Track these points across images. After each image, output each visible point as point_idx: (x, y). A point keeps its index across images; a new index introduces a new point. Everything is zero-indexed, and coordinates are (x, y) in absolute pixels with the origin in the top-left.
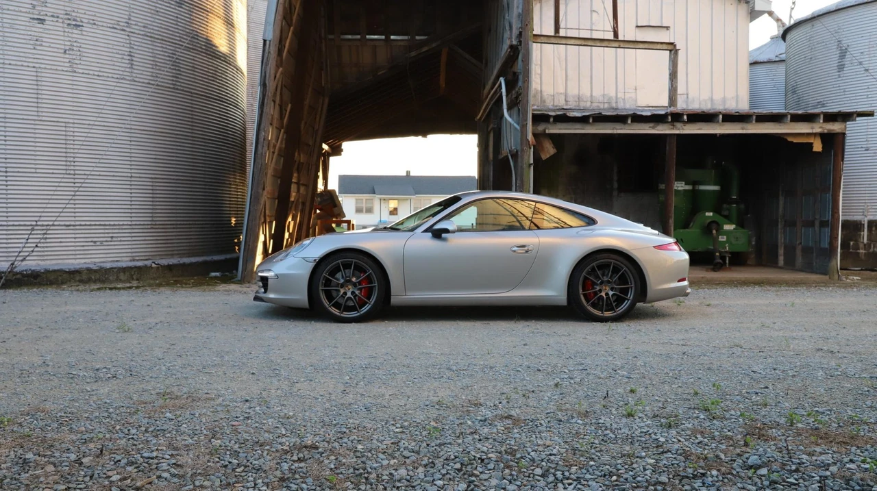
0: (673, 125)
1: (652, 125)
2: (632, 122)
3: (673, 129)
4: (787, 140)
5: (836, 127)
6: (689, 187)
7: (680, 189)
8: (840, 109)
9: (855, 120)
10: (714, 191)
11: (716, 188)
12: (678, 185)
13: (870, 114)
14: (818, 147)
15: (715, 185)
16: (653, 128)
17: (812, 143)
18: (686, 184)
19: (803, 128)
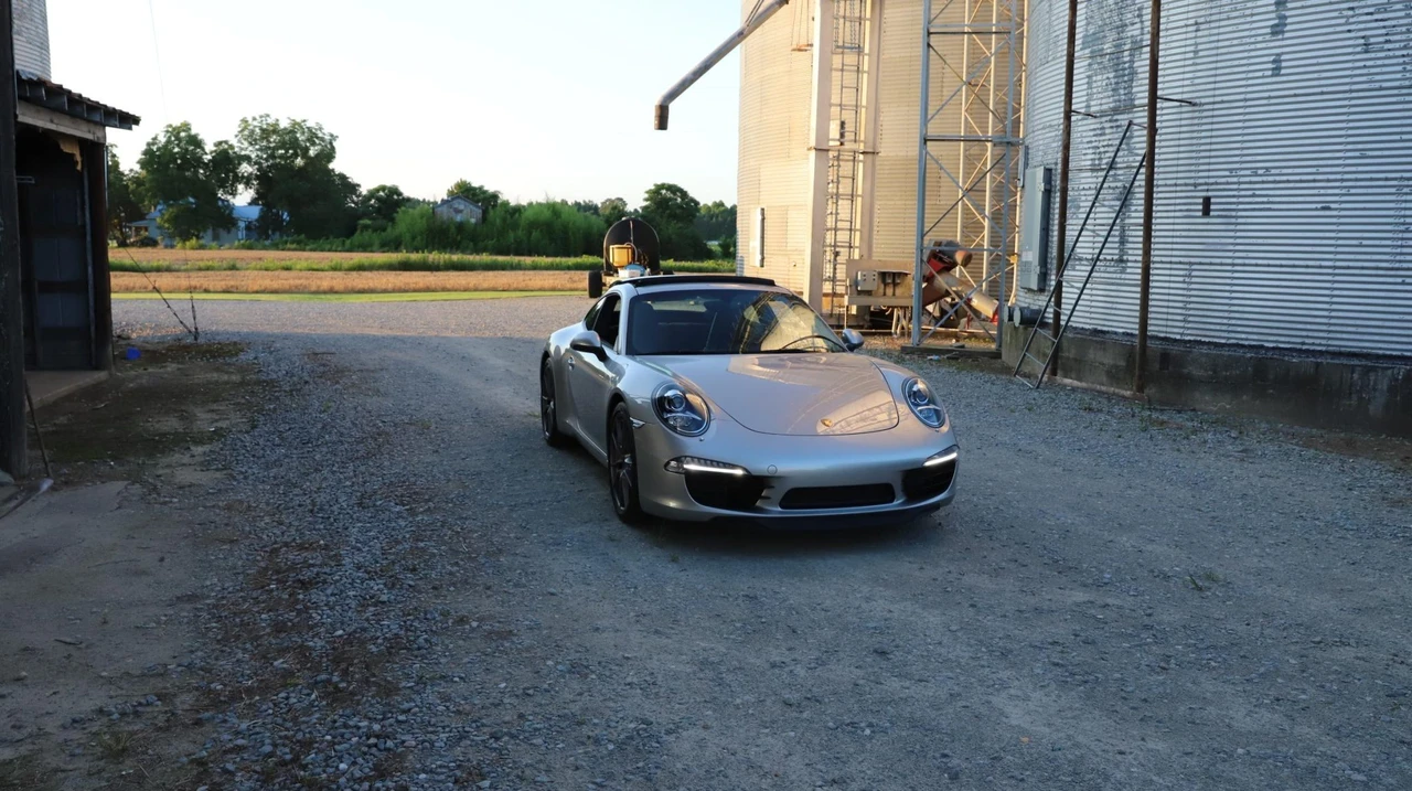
5: (96, 132)
14: (79, 167)
17: (75, 155)
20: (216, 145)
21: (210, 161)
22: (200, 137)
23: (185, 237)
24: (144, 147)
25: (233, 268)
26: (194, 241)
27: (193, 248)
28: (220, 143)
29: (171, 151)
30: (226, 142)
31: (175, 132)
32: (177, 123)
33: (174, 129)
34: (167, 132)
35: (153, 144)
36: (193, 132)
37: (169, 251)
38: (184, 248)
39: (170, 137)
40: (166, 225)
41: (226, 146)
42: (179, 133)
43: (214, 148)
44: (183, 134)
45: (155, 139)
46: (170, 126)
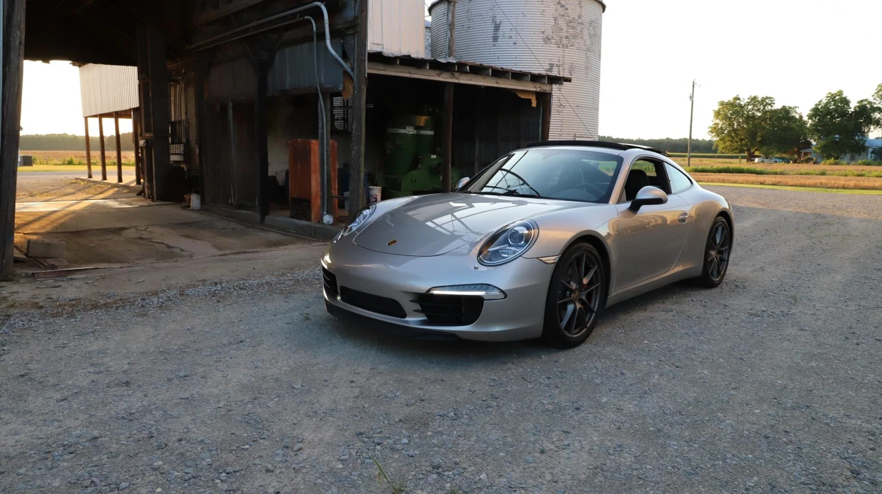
0: (453, 74)
1: (438, 72)
2: (430, 68)
3: (452, 78)
4: (517, 96)
5: (546, 88)
6: (415, 132)
7: (411, 133)
8: (539, 72)
9: (562, 84)
10: (430, 135)
11: (431, 133)
12: (410, 130)
13: (569, 80)
14: (534, 104)
15: (431, 130)
16: (439, 75)
17: (530, 100)
18: (414, 129)
19: (531, 87)
20: (859, 102)
21: (852, 112)
22: (848, 99)
23: (828, 157)
24: (813, 106)
25: (823, 174)
26: (832, 160)
27: (830, 164)
28: (862, 101)
29: (828, 108)
30: (866, 100)
31: (832, 97)
32: (834, 91)
33: (832, 95)
34: (828, 97)
35: (819, 105)
36: (844, 96)
37: (816, 165)
38: (825, 164)
39: (829, 100)
40: (818, 151)
41: (866, 103)
42: (835, 97)
43: (858, 105)
44: (837, 98)
45: (821, 101)
46: (830, 93)
